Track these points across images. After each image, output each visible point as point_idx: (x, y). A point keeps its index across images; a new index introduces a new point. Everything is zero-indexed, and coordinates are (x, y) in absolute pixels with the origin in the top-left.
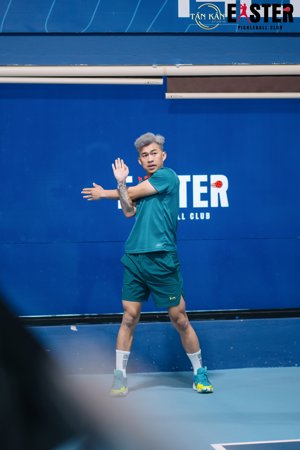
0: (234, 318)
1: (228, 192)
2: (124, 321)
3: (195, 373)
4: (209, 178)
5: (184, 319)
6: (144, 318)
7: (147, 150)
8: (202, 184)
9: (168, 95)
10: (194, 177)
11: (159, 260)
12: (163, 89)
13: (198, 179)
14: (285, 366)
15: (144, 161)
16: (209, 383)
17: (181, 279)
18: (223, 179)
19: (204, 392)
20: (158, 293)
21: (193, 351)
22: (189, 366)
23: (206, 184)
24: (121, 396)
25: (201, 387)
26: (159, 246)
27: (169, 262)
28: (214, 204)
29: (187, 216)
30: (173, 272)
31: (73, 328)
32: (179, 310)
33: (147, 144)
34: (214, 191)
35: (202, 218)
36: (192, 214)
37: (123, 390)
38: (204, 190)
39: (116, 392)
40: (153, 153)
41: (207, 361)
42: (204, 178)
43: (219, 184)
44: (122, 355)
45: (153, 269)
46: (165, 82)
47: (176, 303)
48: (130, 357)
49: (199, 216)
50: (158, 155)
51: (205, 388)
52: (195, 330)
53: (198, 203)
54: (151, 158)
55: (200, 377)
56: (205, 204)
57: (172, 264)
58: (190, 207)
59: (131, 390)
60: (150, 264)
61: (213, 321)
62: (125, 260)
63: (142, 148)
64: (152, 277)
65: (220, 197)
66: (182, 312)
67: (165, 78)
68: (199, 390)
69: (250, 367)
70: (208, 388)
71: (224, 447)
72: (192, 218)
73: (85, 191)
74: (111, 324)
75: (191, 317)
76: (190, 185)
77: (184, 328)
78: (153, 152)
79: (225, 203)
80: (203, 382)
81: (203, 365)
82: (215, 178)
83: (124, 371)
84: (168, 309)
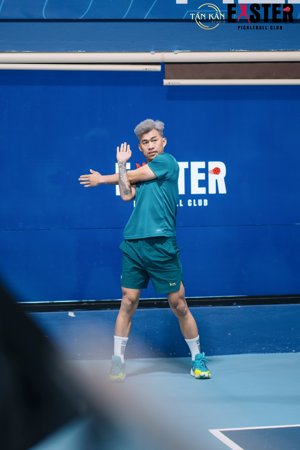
0: (231, 304)
1: (226, 179)
2: (122, 307)
3: (193, 359)
4: (207, 165)
5: (183, 305)
6: (142, 304)
7: (147, 137)
8: (200, 171)
9: (166, 82)
10: (192, 163)
11: (159, 246)
12: (161, 75)
13: (196, 165)
14: (283, 352)
15: (145, 148)
16: (206, 369)
17: (181, 266)
18: (221, 166)
19: (202, 378)
20: (158, 280)
21: (191, 337)
22: (186, 352)
23: (205, 171)
24: (119, 381)
25: (199, 372)
26: (158, 232)
27: (169, 247)
28: (212, 191)
29: (185, 203)
30: (173, 257)
31: (71, 314)
32: (178, 297)
33: (147, 131)
34: (212, 178)
35: (200, 204)
36: (190, 201)
37: (121, 376)
38: (202, 176)
39: (115, 377)
40: (153, 140)
41: (205, 348)
42: (202, 165)
43: (217, 171)
44: (120, 341)
45: (152, 255)
46: (163, 68)
47: (177, 289)
48: (128, 343)
49: (197, 203)
50: (158, 142)
51: (202, 374)
52: (194, 316)
53: (196, 190)
54: (151, 145)
55: (198, 363)
56: (202, 191)
57: (172, 251)
58: (188, 194)
59: (128, 376)
60: (149, 251)
61: (210, 308)
62: (124, 247)
63: (142, 135)
64: (151, 264)
65: (218, 183)
66: (182, 298)
67: (163, 64)
68: (197, 376)
69: (247, 352)
70: (206, 374)
71: (223, 432)
72: (190, 205)
73: (82, 178)
74: (109, 311)
75: (190, 303)
76: (188, 172)
77: (183, 314)
78: (154, 138)
79: (223, 190)
80: (200, 368)
81: (201, 352)
82: (212, 165)
83: (122, 357)
84: (168, 295)
